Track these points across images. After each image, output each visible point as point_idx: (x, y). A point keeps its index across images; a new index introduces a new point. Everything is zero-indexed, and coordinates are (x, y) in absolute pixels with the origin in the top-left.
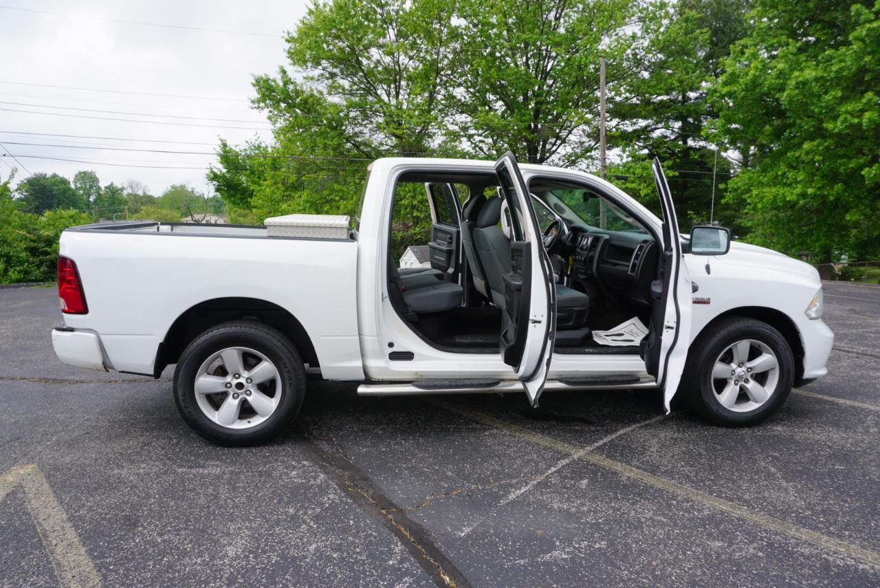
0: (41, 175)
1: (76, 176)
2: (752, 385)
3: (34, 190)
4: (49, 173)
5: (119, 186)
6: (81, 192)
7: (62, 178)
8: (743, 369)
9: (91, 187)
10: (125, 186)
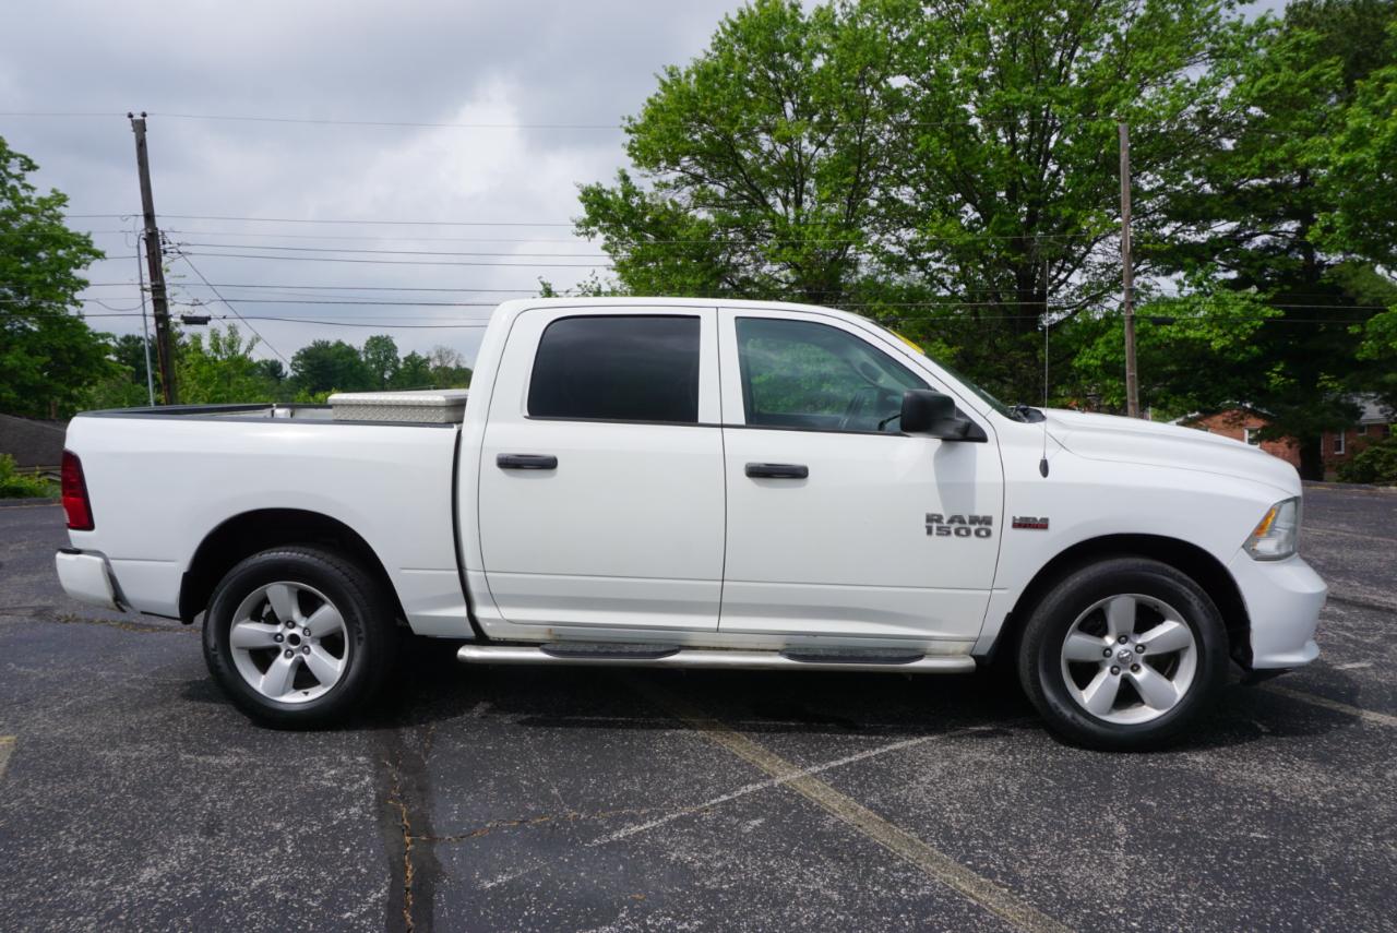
0: (323, 342)
1: (367, 344)
2: (1143, 675)
3: (311, 365)
4: (333, 342)
5: (424, 356)
6: (374, 366)
7: (348, 347)
8: (1128, 646)
9: (386, 358)
10: (432, 356)
